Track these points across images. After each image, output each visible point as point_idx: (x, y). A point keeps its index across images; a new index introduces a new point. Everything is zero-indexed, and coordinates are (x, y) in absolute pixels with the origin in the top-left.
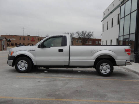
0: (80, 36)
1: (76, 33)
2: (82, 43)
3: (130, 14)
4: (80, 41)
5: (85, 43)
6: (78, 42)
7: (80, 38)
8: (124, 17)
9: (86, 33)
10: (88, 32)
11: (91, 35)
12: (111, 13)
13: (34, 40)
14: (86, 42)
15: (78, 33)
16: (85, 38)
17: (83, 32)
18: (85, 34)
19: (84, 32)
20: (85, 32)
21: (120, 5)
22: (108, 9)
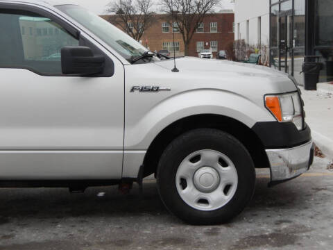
2: (183, 33)
4: (176, 25)
16: (192, 12)
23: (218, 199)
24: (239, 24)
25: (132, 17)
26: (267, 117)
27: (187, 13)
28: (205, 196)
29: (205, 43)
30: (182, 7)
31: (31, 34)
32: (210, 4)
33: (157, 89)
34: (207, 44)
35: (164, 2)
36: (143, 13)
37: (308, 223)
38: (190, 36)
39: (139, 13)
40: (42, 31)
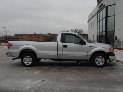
1: (70, 31)
3: (103, 19)
8: (99, 21)
9: (78, 31)
10: (79, 29)
11: (82, 32)
12: (93, 17)
13: (39, 37)
15: (72, 31)
17: (75, 30)
19: (76, 30)
20: (77, 30)
21: (97, 13)
22: (91, 14)
23: (101, 64)
24: (89, 37)
26: (109, 51)
28: (99, 63)
33: (93, 47)
37: (115, 68)
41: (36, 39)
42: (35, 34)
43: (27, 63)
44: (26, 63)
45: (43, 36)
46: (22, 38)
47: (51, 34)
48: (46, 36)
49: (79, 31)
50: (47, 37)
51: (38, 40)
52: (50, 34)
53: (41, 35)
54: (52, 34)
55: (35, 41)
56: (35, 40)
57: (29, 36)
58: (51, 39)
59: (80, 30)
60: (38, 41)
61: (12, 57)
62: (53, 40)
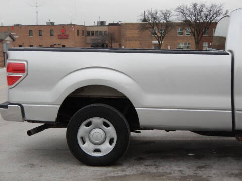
0: (188, 18)
1: (176, 11)
2: (194, 36)
4: (189, 30)
5: (202, 35)
6: (181, 33)
7: (187, 23)
9: (204, 9)
11: (218, 13)
13: (66, 33)
14: (204, 33)
15: (182, 10)
16: (202, 21)
17: (195, 6)
18: (201, 11)
19: (198, 7)
20: (202, 6)
25: (157, 24)
27: (198, 21)
29: (209, 44)
30: (194, 18)
31: (83, 35)
32: (215, 15)
34: (210, 44)
35: (181, 14)
36: (165, 21)
38: (199, 38)
39: (162, 21)
40: (91, 33)
41: (56, 41)
42: (52, 24)
43: (93, 147)
44: (87, 148)
45: (80, 32)
46: (14, 40)
47: (107, 24)
48: (90, 29)
49: (210, 11)
50: (93, 34)
51: (64, 46)
52: (102, 23)
53: (73, 29)
54: (110, 24)
55: (52, 48)
56: (52, 46)
57: (30, 31)
58: (107, 42)
59: (213, 6)
60: (63, 48)
61: (29, 121)
62: (115, 45)
